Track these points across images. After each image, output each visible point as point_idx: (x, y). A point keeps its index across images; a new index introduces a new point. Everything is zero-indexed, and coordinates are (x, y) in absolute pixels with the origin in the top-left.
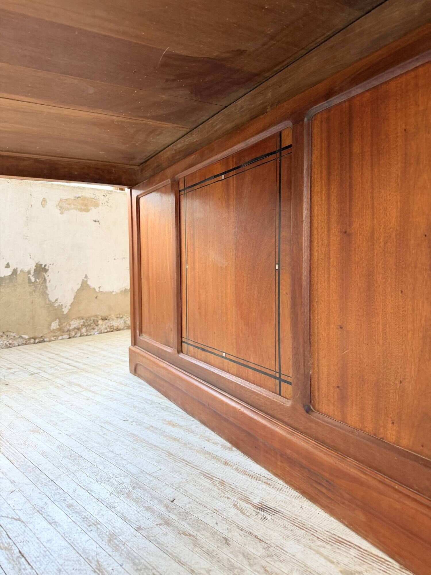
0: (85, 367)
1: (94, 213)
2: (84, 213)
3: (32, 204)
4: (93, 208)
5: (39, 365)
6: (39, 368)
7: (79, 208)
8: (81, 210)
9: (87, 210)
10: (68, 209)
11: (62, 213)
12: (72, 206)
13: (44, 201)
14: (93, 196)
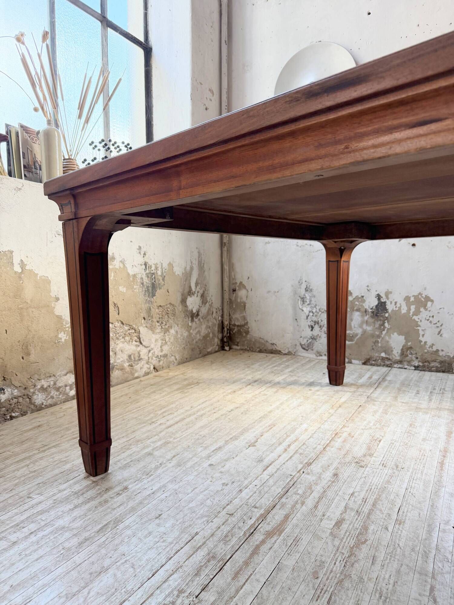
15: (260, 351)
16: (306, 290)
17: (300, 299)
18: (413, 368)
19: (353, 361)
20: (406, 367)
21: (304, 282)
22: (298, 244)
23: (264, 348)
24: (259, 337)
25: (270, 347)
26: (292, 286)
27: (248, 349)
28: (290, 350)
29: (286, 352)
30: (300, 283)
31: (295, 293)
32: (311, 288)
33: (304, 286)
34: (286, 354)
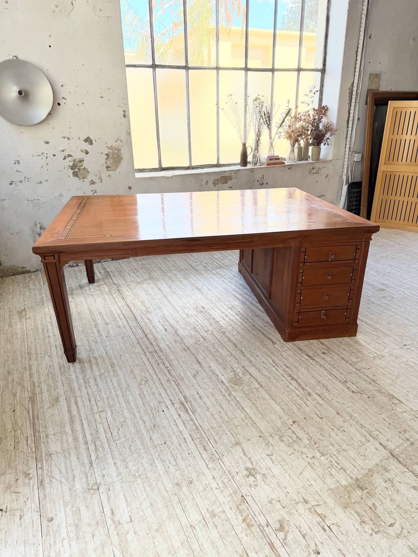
0: (222, 265)
1: (230, 183)
2: (225, 184)
3: (202, 184)
4: (229, 181)
5: (206, 262)
6: (206, 264)
7: (223, 182)
8: (224, 183)
9: (226, 183)
10: (217, 184)
11: (215, 186)
12: (219, 182)
13: (207, 182)
14: (229, 175)
15: (13, 275)
16: (41, 228)
17: (38, 235)
18: (111, 260)
19: (79, 264)
20: (107, 260)
21: (38, 224)
22: (28, 199)
23: (17, 272)
24: (11, 265)
25: (21, 270)
26: (30, 227)
27: (3, 275)
28: (37, 268)
29: (34, 270)
30: (35, 225)
31: (33, 232)
32: (44, 227)
33: (38, 226)
34: (34, 272)
